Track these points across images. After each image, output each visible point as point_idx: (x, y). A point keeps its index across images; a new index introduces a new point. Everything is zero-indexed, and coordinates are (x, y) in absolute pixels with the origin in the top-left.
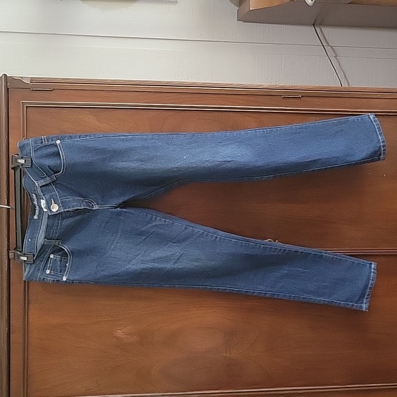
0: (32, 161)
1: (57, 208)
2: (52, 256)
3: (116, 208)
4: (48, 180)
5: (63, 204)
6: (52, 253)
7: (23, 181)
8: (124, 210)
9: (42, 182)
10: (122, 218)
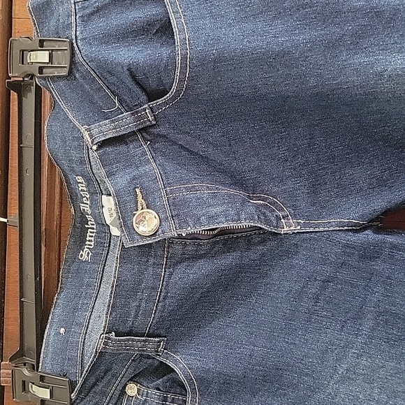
0: (73, 54)
1: (156, 222)
2: (132, 390)
3: (363, 228)
4: (126, 122)
5: (177, 210)
6: (132, 380)
7: (45, 128)
8: (390, 239)
9: (106, 129)
10: (379, 266)
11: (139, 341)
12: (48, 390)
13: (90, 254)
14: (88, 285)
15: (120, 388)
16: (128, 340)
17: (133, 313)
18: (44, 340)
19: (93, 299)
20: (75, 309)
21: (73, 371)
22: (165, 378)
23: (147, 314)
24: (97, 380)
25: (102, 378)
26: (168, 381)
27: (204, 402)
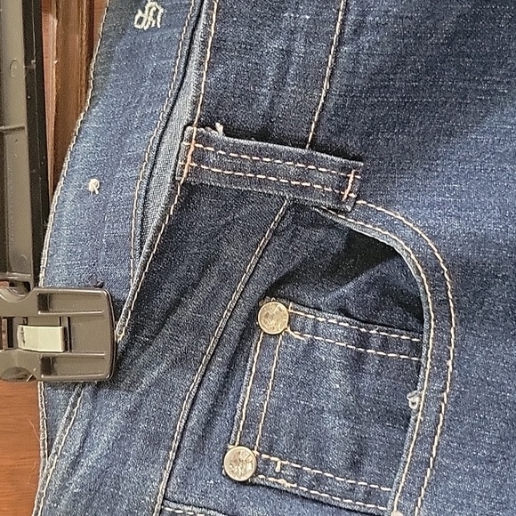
11: (290, 157)
12: (59, 329)
13: (161, 10)
14: (157, 76)
15: (242, 313)
16: (260, 153)
17: (271, 72)
18: (51, 216)
19: (168, 102)
20: (125, 133)
21: (120, 273)
22: (363, 278)
23: (311, 77)
24: (183, 292)
25: (195, 286)
26: (370, 285)
27: (470, 341)
